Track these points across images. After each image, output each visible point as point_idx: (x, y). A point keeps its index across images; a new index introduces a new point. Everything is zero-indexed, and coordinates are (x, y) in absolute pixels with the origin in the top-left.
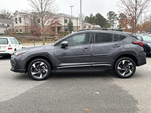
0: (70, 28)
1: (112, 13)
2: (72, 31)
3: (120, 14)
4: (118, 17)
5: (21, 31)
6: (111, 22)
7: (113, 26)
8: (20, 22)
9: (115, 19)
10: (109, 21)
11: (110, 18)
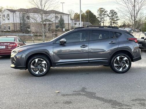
0: (61, 25)
1: (102, 9)
2: (64, 28)
3: (111, 11)
4: (108, 14)
5: (9, 29)
6: (101, 19)
7: (103, 23)
8: (9, 19)
9: (105, 16)
10: (99, 18)
11: (100, 15)
